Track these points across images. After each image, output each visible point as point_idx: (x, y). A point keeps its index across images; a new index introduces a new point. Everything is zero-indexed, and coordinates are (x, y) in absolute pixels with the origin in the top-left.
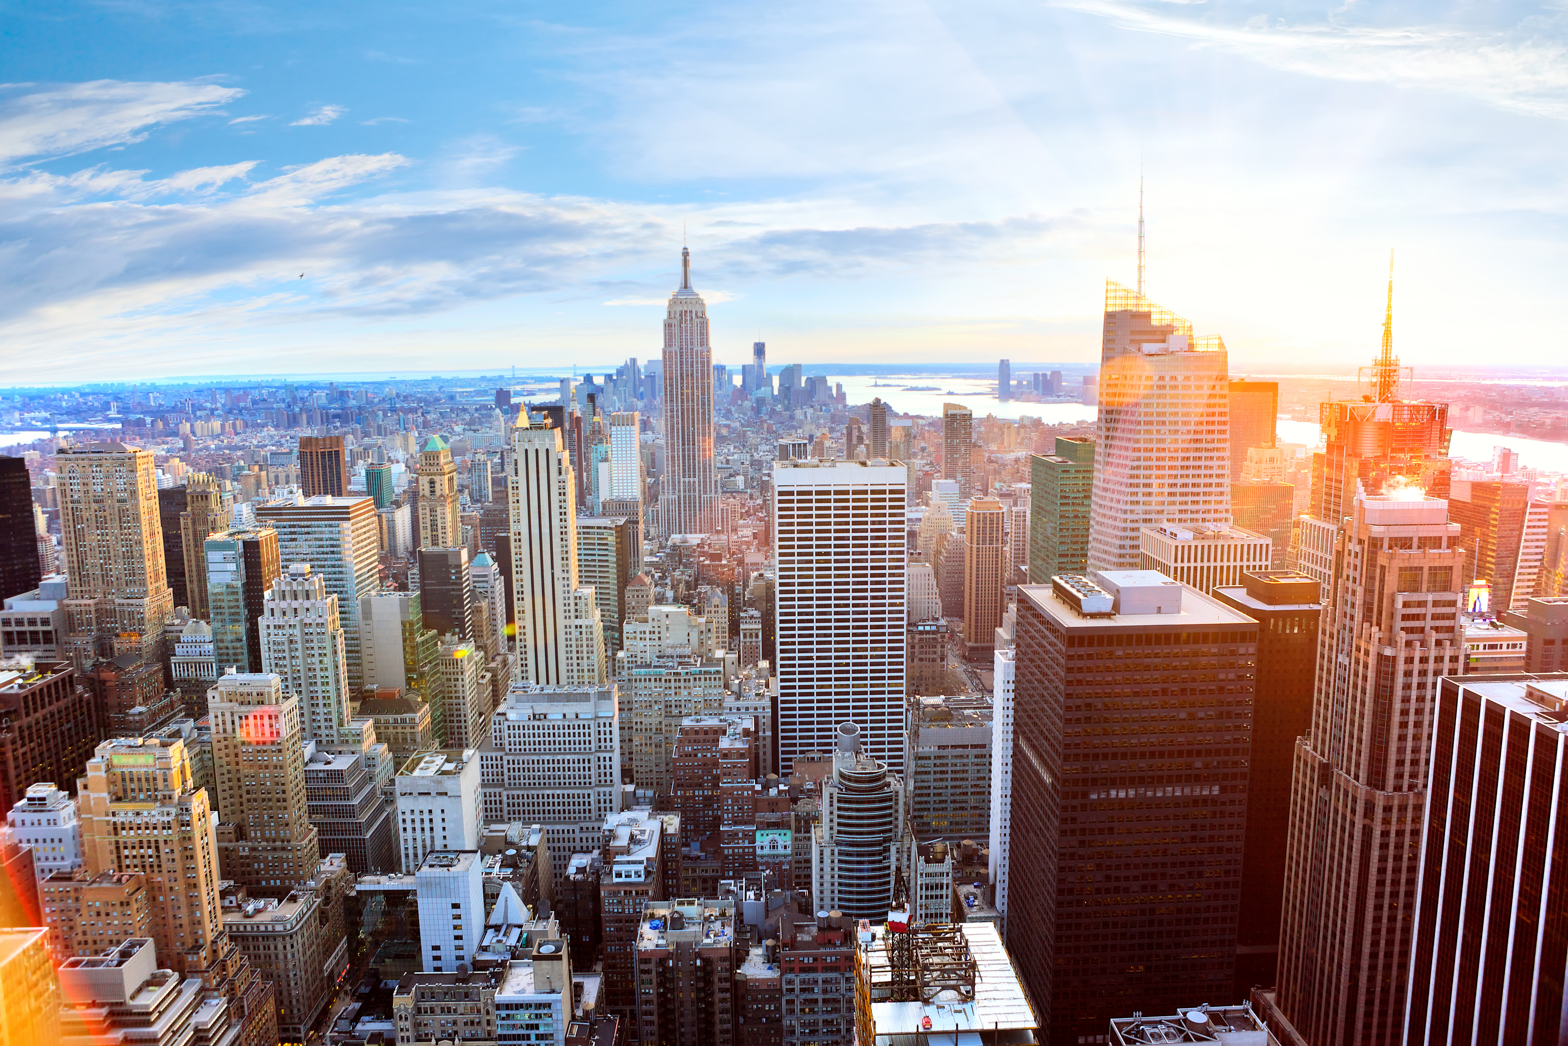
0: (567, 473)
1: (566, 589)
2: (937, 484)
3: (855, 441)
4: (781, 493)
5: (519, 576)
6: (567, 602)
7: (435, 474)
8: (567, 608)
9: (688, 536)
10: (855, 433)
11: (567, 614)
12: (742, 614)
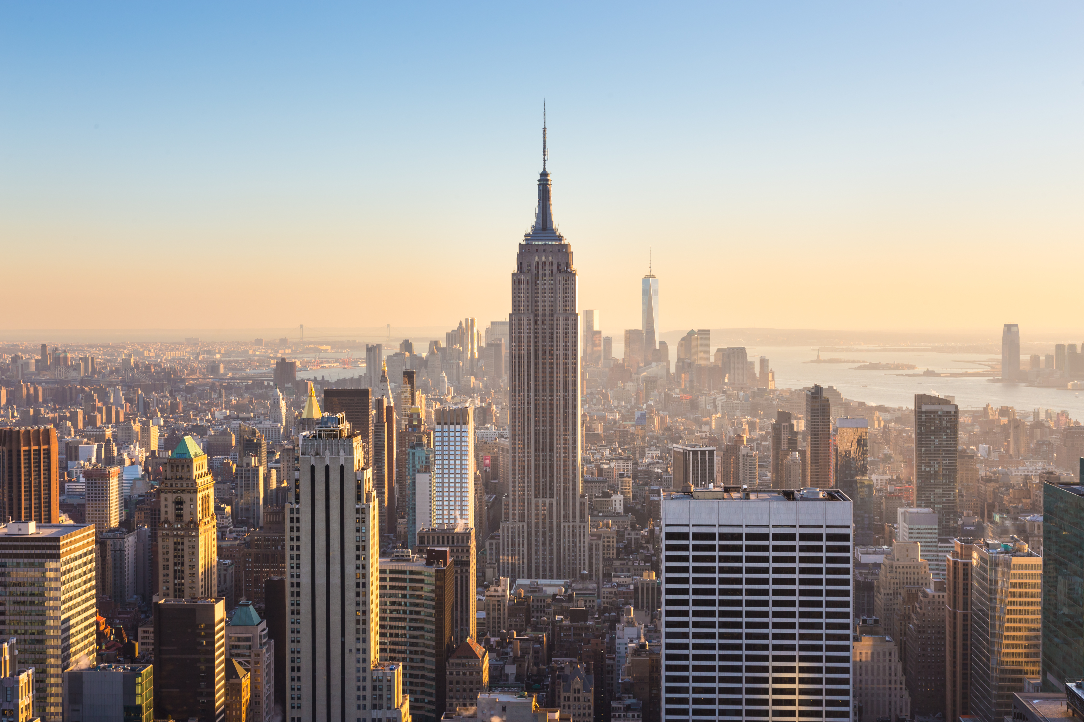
0: (369, 499)
1: (361, 665)
2: (904, 514)
3: (784, 445)
4: (670, 536)
5: (295, 645)
6: (361, 684)
7: (183, 491)
8: (361, 693)
9: (541, 581)
10: (785, 437)
11: (361, 702)
12: (614, 705)
